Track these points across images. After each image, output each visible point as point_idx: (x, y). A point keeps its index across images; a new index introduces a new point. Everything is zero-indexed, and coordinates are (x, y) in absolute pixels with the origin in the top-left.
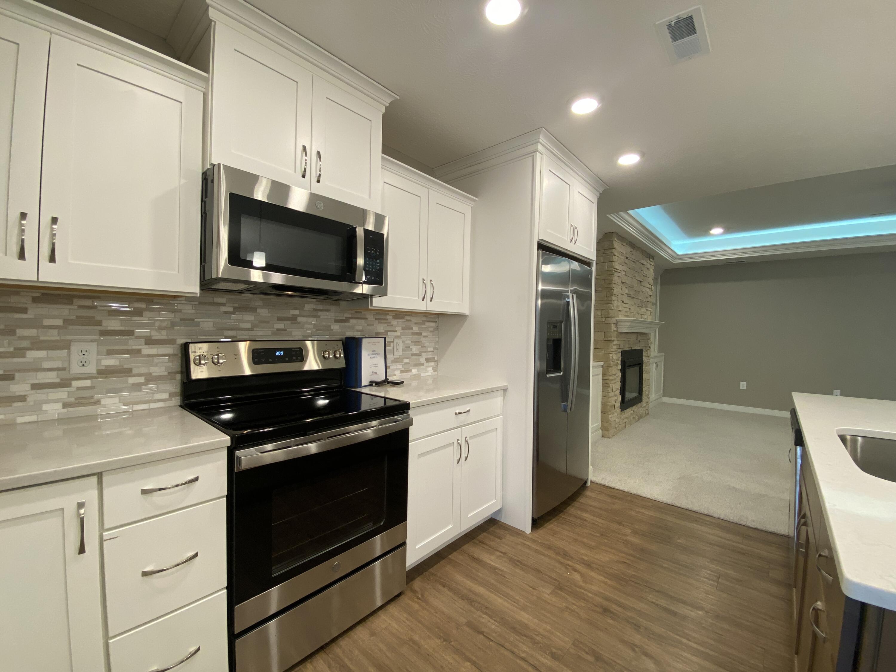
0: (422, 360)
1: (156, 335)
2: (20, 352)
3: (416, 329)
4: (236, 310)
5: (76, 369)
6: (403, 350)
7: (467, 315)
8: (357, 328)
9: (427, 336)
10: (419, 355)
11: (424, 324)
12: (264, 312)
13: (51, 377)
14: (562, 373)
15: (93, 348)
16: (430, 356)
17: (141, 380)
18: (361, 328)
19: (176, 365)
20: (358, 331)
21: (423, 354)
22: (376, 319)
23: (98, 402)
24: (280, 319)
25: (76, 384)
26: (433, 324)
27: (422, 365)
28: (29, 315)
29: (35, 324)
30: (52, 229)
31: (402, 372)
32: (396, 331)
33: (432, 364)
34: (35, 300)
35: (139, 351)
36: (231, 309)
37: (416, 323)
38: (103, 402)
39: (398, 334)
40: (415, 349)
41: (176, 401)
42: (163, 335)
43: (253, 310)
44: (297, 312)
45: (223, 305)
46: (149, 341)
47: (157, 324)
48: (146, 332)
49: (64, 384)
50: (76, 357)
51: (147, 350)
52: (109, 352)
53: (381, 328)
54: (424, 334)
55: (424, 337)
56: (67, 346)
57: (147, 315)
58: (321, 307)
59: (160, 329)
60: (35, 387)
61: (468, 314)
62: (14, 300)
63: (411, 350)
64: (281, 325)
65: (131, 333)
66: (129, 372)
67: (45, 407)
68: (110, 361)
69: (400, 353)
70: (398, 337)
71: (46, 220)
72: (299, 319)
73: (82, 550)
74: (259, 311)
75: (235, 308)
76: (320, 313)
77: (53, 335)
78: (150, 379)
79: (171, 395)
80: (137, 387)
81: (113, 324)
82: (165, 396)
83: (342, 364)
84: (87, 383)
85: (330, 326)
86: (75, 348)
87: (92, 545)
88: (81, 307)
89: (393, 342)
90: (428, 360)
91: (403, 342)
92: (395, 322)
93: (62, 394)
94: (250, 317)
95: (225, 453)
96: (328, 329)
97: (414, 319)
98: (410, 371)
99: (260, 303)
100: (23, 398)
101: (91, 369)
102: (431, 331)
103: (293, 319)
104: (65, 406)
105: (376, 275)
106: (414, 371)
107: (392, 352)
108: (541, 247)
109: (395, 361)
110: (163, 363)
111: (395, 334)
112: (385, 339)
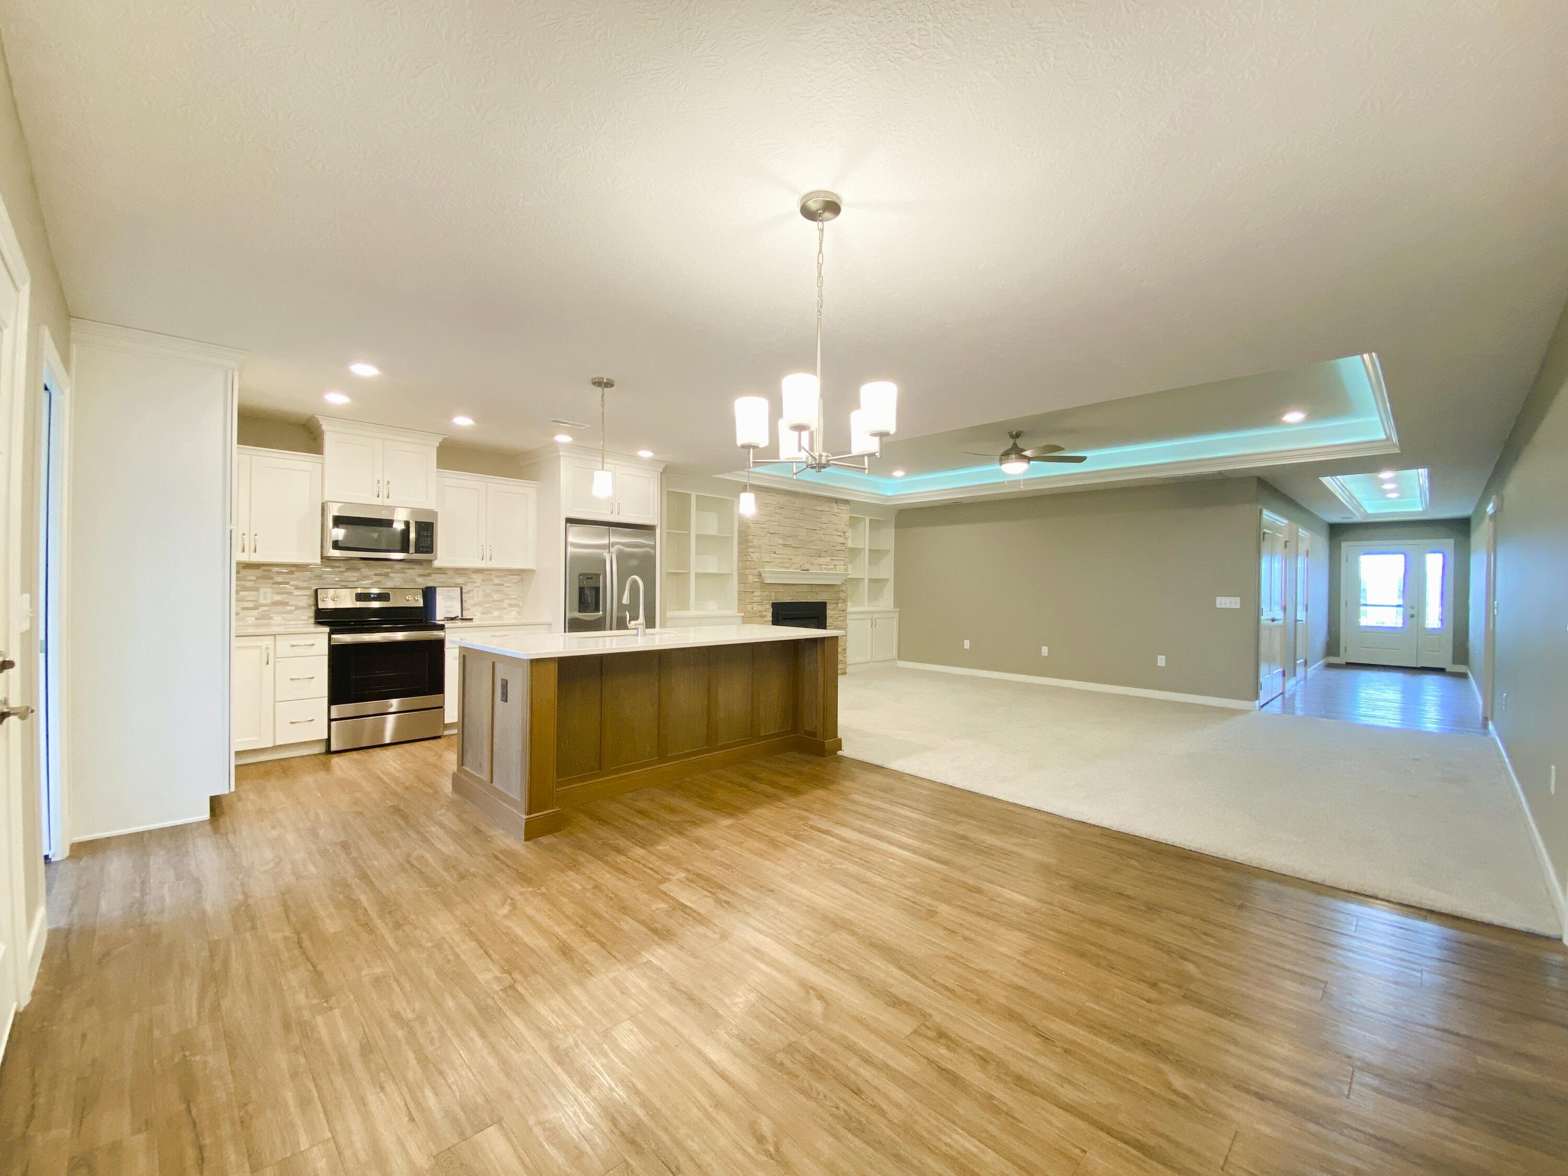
0: (505, 605)
1: (301, 584)
3: (497, 581)
4: (347, 570)
5: (262, 601)
6: (481, 598)
7: (532, 571)
8: (439, 580)
9: (510, 587)
10: (502, 601)
11: (506, 577)
12: (365, 571)
13: (251, 605)
14: (601, 613)
15: (269, 590)
16: (513, 602)
17: (293, 608)
18: (441, 580)
19: (312, 601)
20: (439, 582)
21: (505, 601)
22: (456, 574)
23: (271, 618)
24: (376, 575)
25: (262, 609)
26: (517, 577)
27: (506, 609)
30: (255, 538)
31: (482, 613)
33: (517, 609)
35: (291, 593)
36: (344, 570)
37: (497, 576)
38: (275, 618)
39: (478, 585)
40: (496, 596)
41: (313, 620)
42: (305, 585)
43: (359, 570)
44: (389, 570)
45: (340, 567)
46: (297, 588)
47: (302, 578)
48: (295, 583)
49: (256, 608)
50: (261, 595)
51: (296, 593)
52: (278, 593)
53: (460, 580)
54: (506, 585)
55: (506, 587)
56: (257, 589)
57: (297, 574)
58: (407, 566)
59: (304, 581)
61: (535, 568)
63: (492, 597)
64: (377, 579)
65: (287, 583)
66: (287, 604)
67: (247, 619)
68: (278, 598)
70: (478, 587)
71: (252, 535)
72: (391, 575)
73: (268, 663)
74: (362, 570)
75: (346, 569)
76: (406, 571)
78: (298, 608)
79: (309, 617)
80: (290, 612)
81: (279, 579)
82: (306, 618)
83: (420, 603)
84: (266, 608)
85: (415, 579)
86: (262, 591)
87: (271, 662)
88: (264, 570)
89: (473, 591)
90: (510, 605)
91: (483, 591)
92: (474, 576)
93: (255, 613)
94: (356, 574)
95: (326, 636)
96: (414, 581)
97: (494, 574)
98: (492, 613)
99: (363, 565)
101: (269, 601)
102: (514, 583)
103: (386, 575)
104: (257, 619)
105: (427, 547)
106: (496, 613)
107: (472, 598)
108: (569, 521)
109: (475, 605)
110: (304, 599)
111: (475, 585)
112: (461, 588)
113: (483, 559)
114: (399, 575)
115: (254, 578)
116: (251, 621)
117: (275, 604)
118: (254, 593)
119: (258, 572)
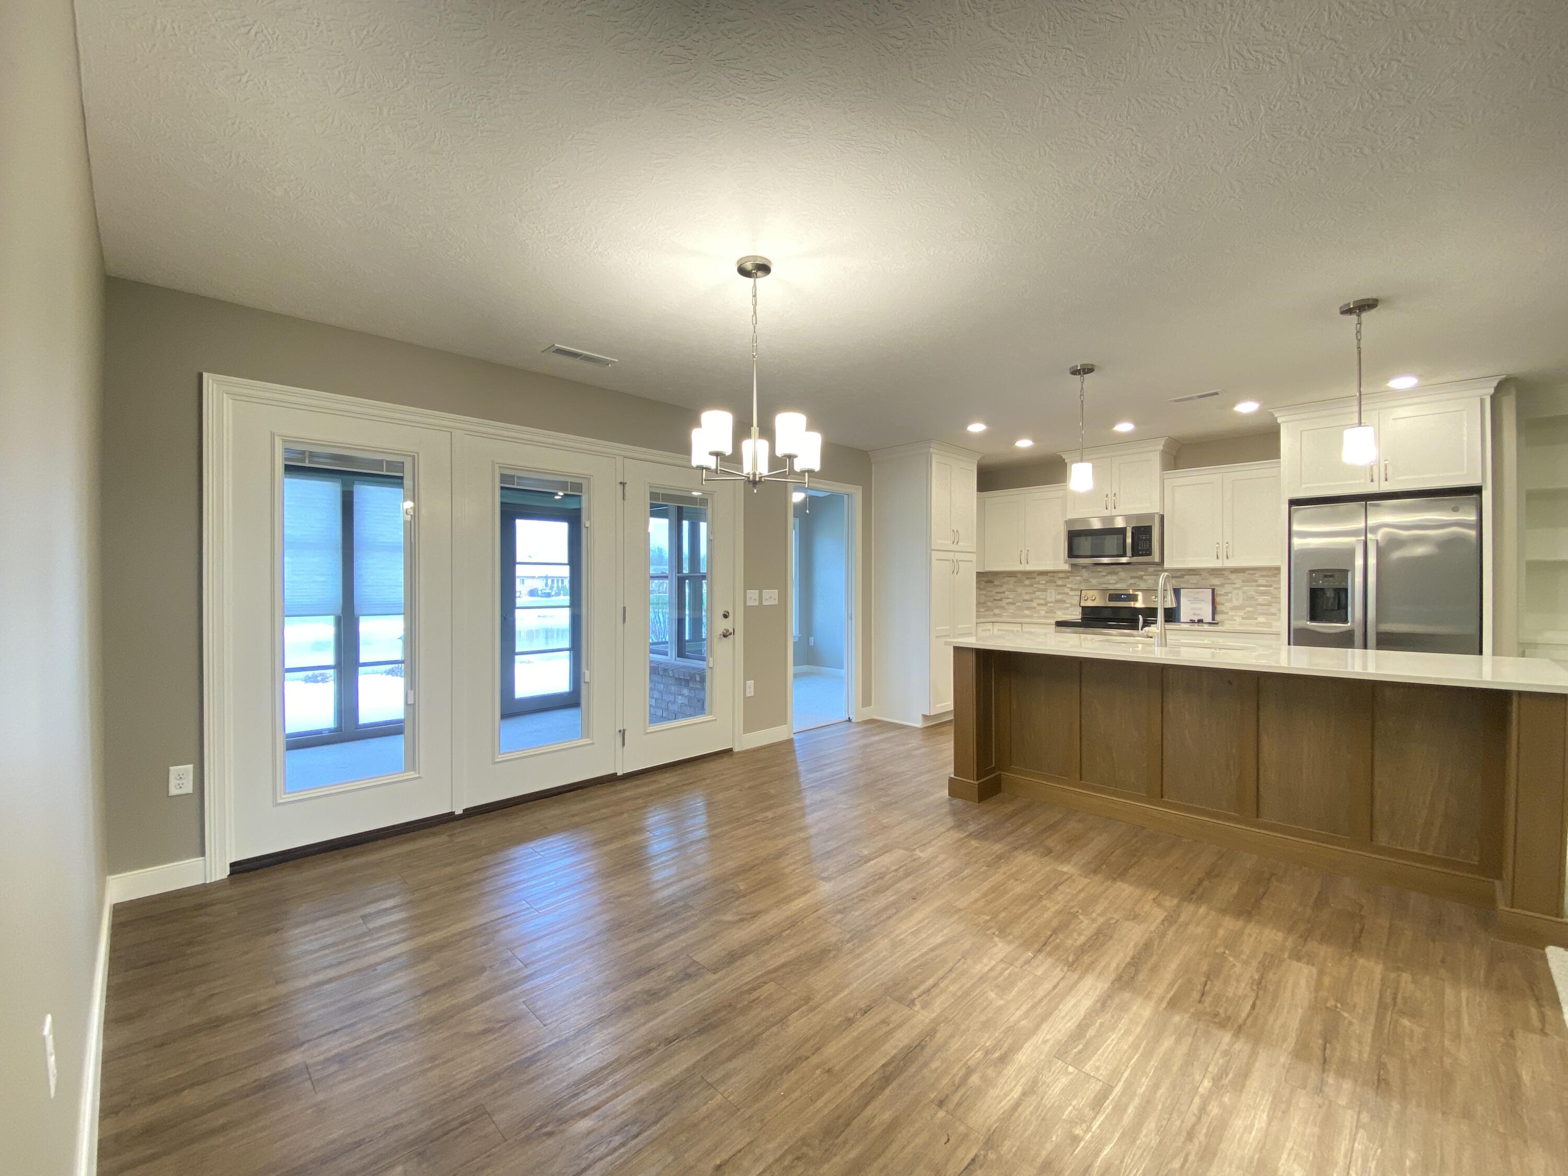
1: (1074, 587)
2: (1034, 592)
3: (1262, 581)
5: (1049, 599)
6: (1244, 600)
8: (1192, 582)
12: (1123, 575)
13: (1042, 602)
14: (1349, 624)
17: (1069, 605)
18: (1195, 582)
19: (1080, 600)
20: (1191, 584)
23: (1055, 613)
24: (1132, 578)
25: (1049, 605)
28: (1037, 580)
29: (1038, 583)
31: (1243, 618)
32: (1235, 584)
34: (1038, 575)
35: (1068, 593)
36: (1105, 574)
38: (1058, 613)
39: (1239, 586)
40: (1261, 599)
42: (1076, 587)
43: (1116, 573)
44: (1143, 573)
45: (1101, 572)
46: (1072, 589)
48: (1070, 585)
49: (1046, 604)
50: (1049, 595)
51: (1072, 593)
52: (1059, 594)
53: (1212, 582)
56: (1046, 590)
59: (1076, 584)
60: (1039, 604)
62: (1034, 575)
64: (1132, 581)
65: (1065, 586)
66: (1064, 602)
67: (1041, 612)
68: (1059, 597)
69: (1241, 602)
70: (1239, 589)
72: (1144, 577)
77: (1041, 587)
78: (1072, 605)
80: (1067, 608)
81: (1060, 582)
84: (1052, 605)
86: (1049, 591)
88: (1051, 576)
89: (1231, 593)
91: (1244, 593)
92: (1233, 576)
93: (1045, 608)
94: (1115, 577)
97: (1258, 573)
98: (1256, 619)
99: (1120, 569)
100: (1035, 608)
101: (1053, 599)
103: (1140, 578)
105: (1147, 550)
106: (1261, 619)
107: (1231, 600)
108: (1293, 502)
109: (1235, 608)
110: (1076, 600)
111: (1234, 586)
112: (1213, 590)
113: (1218, 558)
114: (1152, 577)
115: (1044, 582)
116: (1043, 613)
117: (1057, 601)
118: (1045, 593)
119: (1045, 578)
